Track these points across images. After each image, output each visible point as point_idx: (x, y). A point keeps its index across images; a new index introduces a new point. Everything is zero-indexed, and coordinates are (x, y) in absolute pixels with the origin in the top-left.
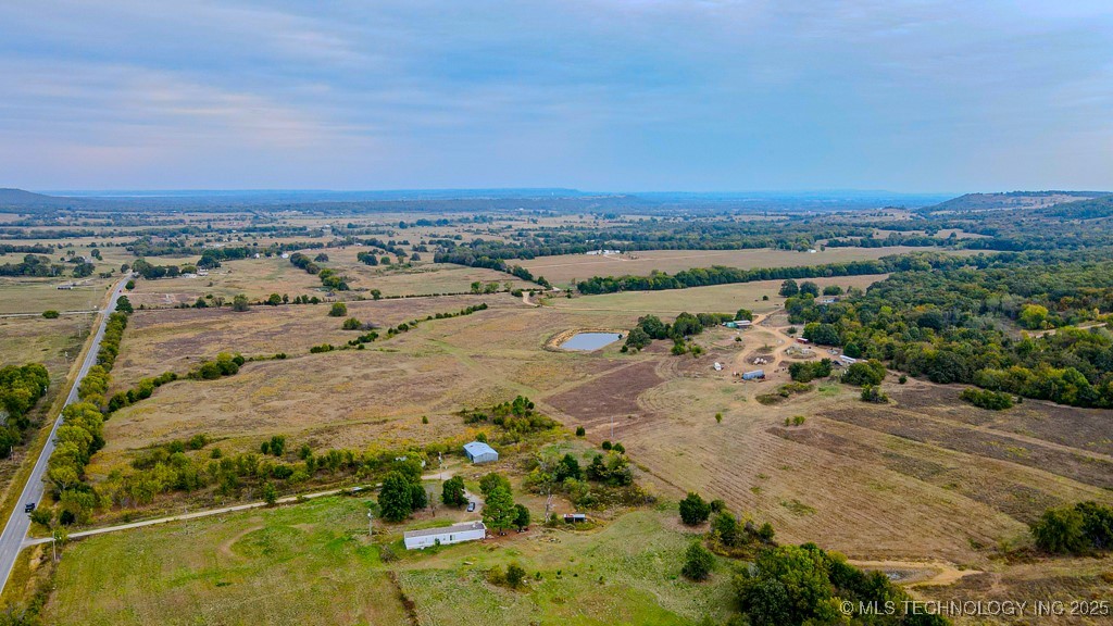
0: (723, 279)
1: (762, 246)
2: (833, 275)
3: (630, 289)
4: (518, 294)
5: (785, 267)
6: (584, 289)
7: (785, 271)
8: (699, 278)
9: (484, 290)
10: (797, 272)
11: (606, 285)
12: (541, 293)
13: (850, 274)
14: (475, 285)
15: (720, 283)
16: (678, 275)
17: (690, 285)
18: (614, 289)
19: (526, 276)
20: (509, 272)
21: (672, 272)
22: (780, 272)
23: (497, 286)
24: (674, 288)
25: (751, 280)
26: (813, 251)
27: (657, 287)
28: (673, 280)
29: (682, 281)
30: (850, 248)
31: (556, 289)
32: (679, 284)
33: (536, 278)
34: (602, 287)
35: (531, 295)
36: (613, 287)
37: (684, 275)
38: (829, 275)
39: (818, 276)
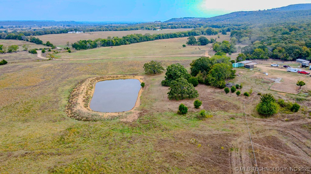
0: (145, 39)
1: (137, 29)
3: (103, 45)
4: (34, 52)
6: (75, 46)
7: (167, 35)
8: (135, 39)
9: (7, 51)
12: (50, 51)
15: (144, 41)
16: (125, 37)
19: (39, 42)
20: (27, 41)
23: (17, 47)
24: (125, 44)
26: (158, 30)
27: (117, 44)
29: (128, 41)
31: (59, 48)
33: (45, 42)
34: (89, 45)
35: (43, 52)
36: (94, 44)
37: (127, 37)
38: (183, 36)
39: (179, 37)
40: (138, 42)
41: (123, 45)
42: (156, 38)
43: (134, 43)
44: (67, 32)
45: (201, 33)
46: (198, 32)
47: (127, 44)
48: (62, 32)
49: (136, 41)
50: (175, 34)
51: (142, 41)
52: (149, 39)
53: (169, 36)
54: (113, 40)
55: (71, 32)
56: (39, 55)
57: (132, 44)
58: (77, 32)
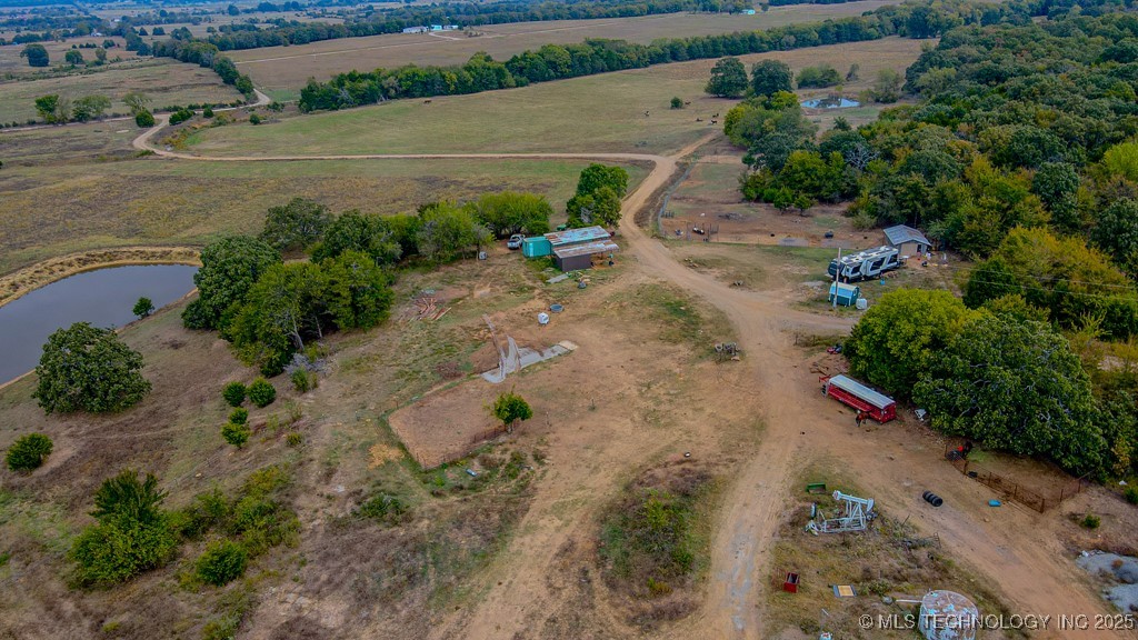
0: (600, 63)
2: (795, 46)
3: (408, 94)
6: (316, 100)
7: (714, 42)
8: (553, 65)
9: (71, 114)
10: (734, 43)
11: (352, 91)
13: (824, 43)
14: (46, 105)
15: (594, 71)
16: (515, 59)
17: (534, 79)
18: (366, 98)
21: (501, 56)
22: (705, 46)
23: (104, 103)
24: (501, 86)
25: (652, 62)
26: (751, 12)
27: (463, 88)
28: (499, 72)
29: (521, 71)
32: (510, 79)
34: (344, 94)
35: (173, 121)
36: (364, 91)
37: (524, 58)
38: (789, 47)
39: (770, 49)
40: (563, 76)
41: (492, 89)
42: (657, 58)
43: (544, 80)
44: (399, 28)
45: (891, 27)
46: (872, 26)
47: (509, 87)
48: (381, 30)
49: (552, 73)
50: (752, 38)
51: (586, 74)
52: (621, 61)
53: (725, 46)
54: (446, 73)
55: (414, 30)
56: (151, 132)
57: (533, 86)
58: (437, 28)
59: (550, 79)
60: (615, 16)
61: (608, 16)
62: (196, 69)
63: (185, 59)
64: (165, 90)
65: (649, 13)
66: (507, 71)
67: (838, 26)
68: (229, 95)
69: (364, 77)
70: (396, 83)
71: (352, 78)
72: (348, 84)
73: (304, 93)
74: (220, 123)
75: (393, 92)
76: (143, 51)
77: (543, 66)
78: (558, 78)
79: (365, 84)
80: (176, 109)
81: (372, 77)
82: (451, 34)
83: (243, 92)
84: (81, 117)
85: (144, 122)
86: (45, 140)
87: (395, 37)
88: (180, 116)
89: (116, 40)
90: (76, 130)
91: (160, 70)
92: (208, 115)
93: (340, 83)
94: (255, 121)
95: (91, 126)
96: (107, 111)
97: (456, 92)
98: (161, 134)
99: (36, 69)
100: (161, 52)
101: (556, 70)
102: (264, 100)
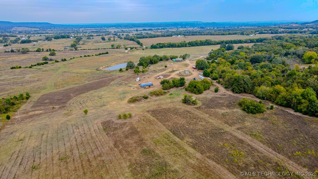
1: (236, 34)
3: (169, 47)
5: (232, 40)
6: (153, 47)
8: (197, 43)
10: (236, 41)
14: (112, 46)
15: (205, 45)
16: (189, 42)
17: (192, 46)
18: (162, 47)
19: (139, 43)
20: (136, 42)
22: (229, 42)
24: (186, 47)
25: (217, 44)
26: (252, 35)
27: (179, 47)
28: (186, 44)
29: (190, 44)
30: (267, 34)
34: (158, 46)
35: (131, 49)
36: (162, 46)
37: (191, 42)
38: (249, 43)
39: (244, 43)
40: (198, 46)
43: (194, 46)
44: (171, 36)
47: (187, 47)
48: (168, 36)
52: (211, 44)
53: (234, 42)
54: (176, 44)
55: (174, 36)
56: (127, 50)
57: (192, 47)
58: (179, 36)
59: (196, 46)
60: (220, 35)
61: (218, 35)
62: (133, 42)
63: (130, 40)
64: (128, 45)
65: (229, 34)
66: (187, 44)
67: (261, 39)
68: (139, 46)
69: (162, 44)
70: (167, 45)
71: (160, 44)
72: (159, 45)
73: (151, 46)
74: (138, 50)
75: (166, 46)
76: (121, 38)
77: (194, 43)
78: (197, 46)
79: (162, 45)
80: (131, 47)
81: (163, 44)
82: (182, 37)
83: (141, 46)
84: (117, 48)
85: (126, 49)
86: (113, 51)
87: (170, 37)
88: (132, 48)
89: (115, 36)
90: (116, 49)
91: (126, 42)
92: (136, 48)
93: (158, 45)
94: (143, 50)
95: (118, 49)
96: (121, 47)
97: (177, 47)
98: (129, 51)
99: (104, 41)
100: (125, 39)
101: (197, 45)
102: (144, 47)
